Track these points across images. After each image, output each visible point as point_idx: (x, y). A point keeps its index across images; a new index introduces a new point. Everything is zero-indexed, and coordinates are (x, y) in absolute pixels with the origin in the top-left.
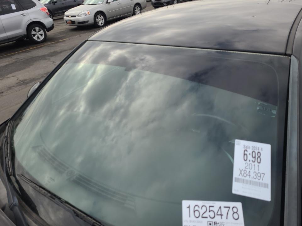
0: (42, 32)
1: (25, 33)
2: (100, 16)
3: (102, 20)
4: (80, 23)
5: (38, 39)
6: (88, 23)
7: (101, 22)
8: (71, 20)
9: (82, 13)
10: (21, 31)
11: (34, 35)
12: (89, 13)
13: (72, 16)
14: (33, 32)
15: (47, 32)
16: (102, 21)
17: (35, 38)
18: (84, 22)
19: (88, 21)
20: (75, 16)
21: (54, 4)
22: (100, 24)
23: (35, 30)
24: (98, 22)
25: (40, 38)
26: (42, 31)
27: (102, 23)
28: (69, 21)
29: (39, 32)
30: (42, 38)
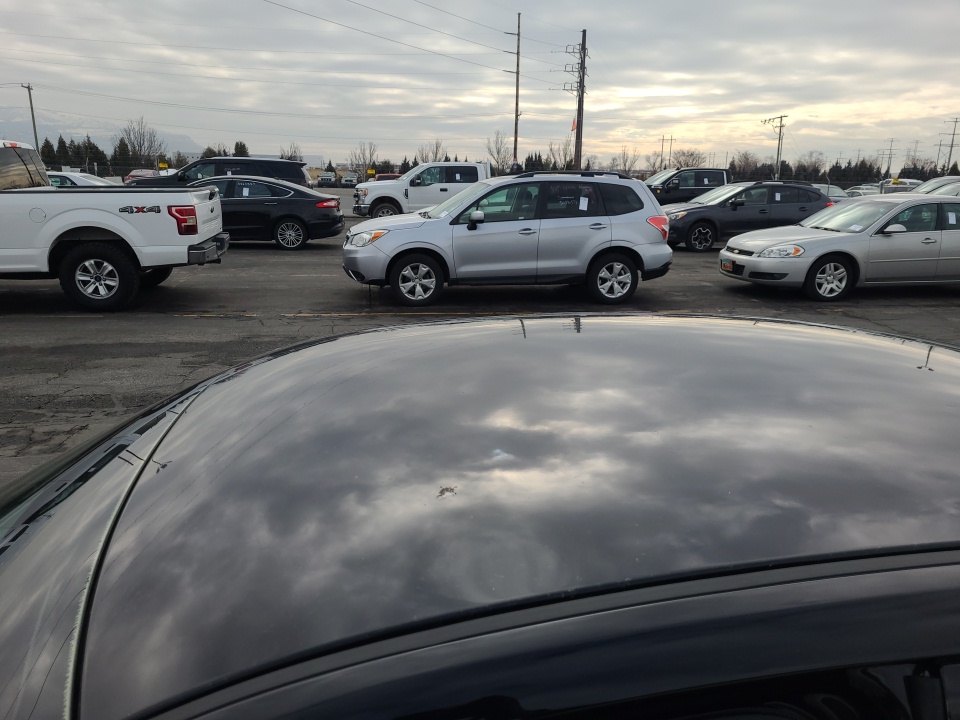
0: (627, 278)
1: (584, 272)
2: (836, 269)
4: (757, 274)
5: (608, 292)
6: (786, 280)
7: (832, 286)
8: (734, 262)
9: (774, 248)
10: (576, 264)
11: (604, 281)
12: (798, 251)
13: (742, 252)
14: (604, 273)
15: (640, 279)
16: (836, 283)
17: (603, 289)
18: (771, 276)
19: (784, 275)
20: (750, 253)
21: (735, 209)
22: (824, 291)
23: (610, 270)
24: (820, 285)
25: (616, 292)
26: (629, 274)
27: (832, 291)
28: (728, 264)
29: (620, 275)
30: (619, 292)
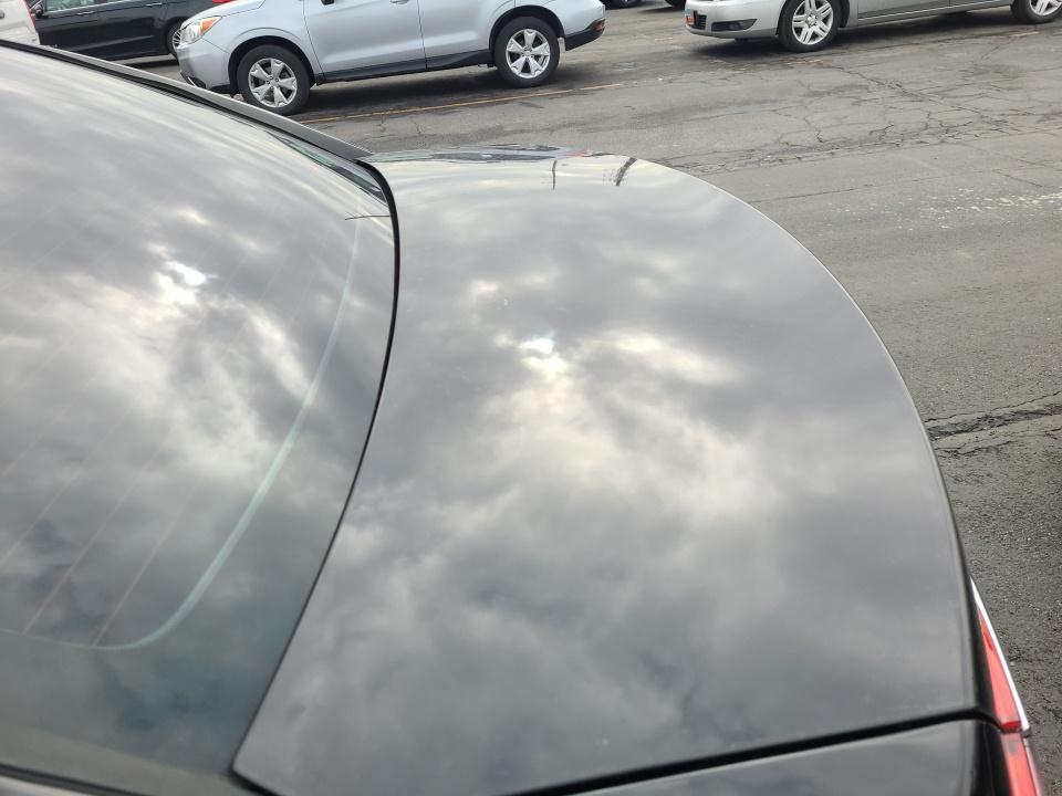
0: (544, 49)
1: (485, 46)
2: (818, 4)
3: (825, 21)
4: (719, 26)
5: (523, 72)
6: (754, 28)
7: (816, 29)
8: (695, 12)
10: (473, 37)
11: (514, 56)
14: (513, 46)
15: (562, 48)
16: (820, 24)
17: (516, 68)
19: (752, 22)
22: (804, 39)
23: (521, 39)
24: (799, 31)
25: (533, 69)
26: (546, 43)
27: (814, 36)
28: (690, 16)
29: (534, 46)
30: (537, 69)
